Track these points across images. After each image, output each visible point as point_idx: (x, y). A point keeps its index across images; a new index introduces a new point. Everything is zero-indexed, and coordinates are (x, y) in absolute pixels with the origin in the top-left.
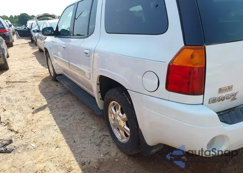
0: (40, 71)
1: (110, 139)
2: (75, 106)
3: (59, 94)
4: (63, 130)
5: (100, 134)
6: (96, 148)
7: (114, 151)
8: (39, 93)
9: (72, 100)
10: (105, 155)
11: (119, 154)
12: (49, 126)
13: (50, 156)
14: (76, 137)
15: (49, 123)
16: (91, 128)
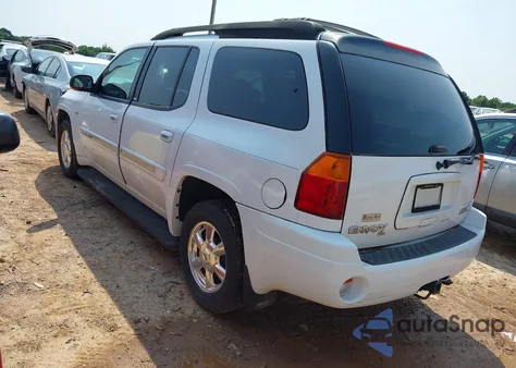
0: (36, 153)
1: (183, 288)
2: (116, 228)
3: (80, 203)
4: (93, 267)
5: (165, 280)
6: (157, 299)
7: (190, 307)
8: (37, 195)
9: (108, 217)
10: (174, 311)
11: (199, 313)
12: (67, 257)
13: (74, 305)
14: (121, 280)
15: (65, 251)
16: (147, 269)
